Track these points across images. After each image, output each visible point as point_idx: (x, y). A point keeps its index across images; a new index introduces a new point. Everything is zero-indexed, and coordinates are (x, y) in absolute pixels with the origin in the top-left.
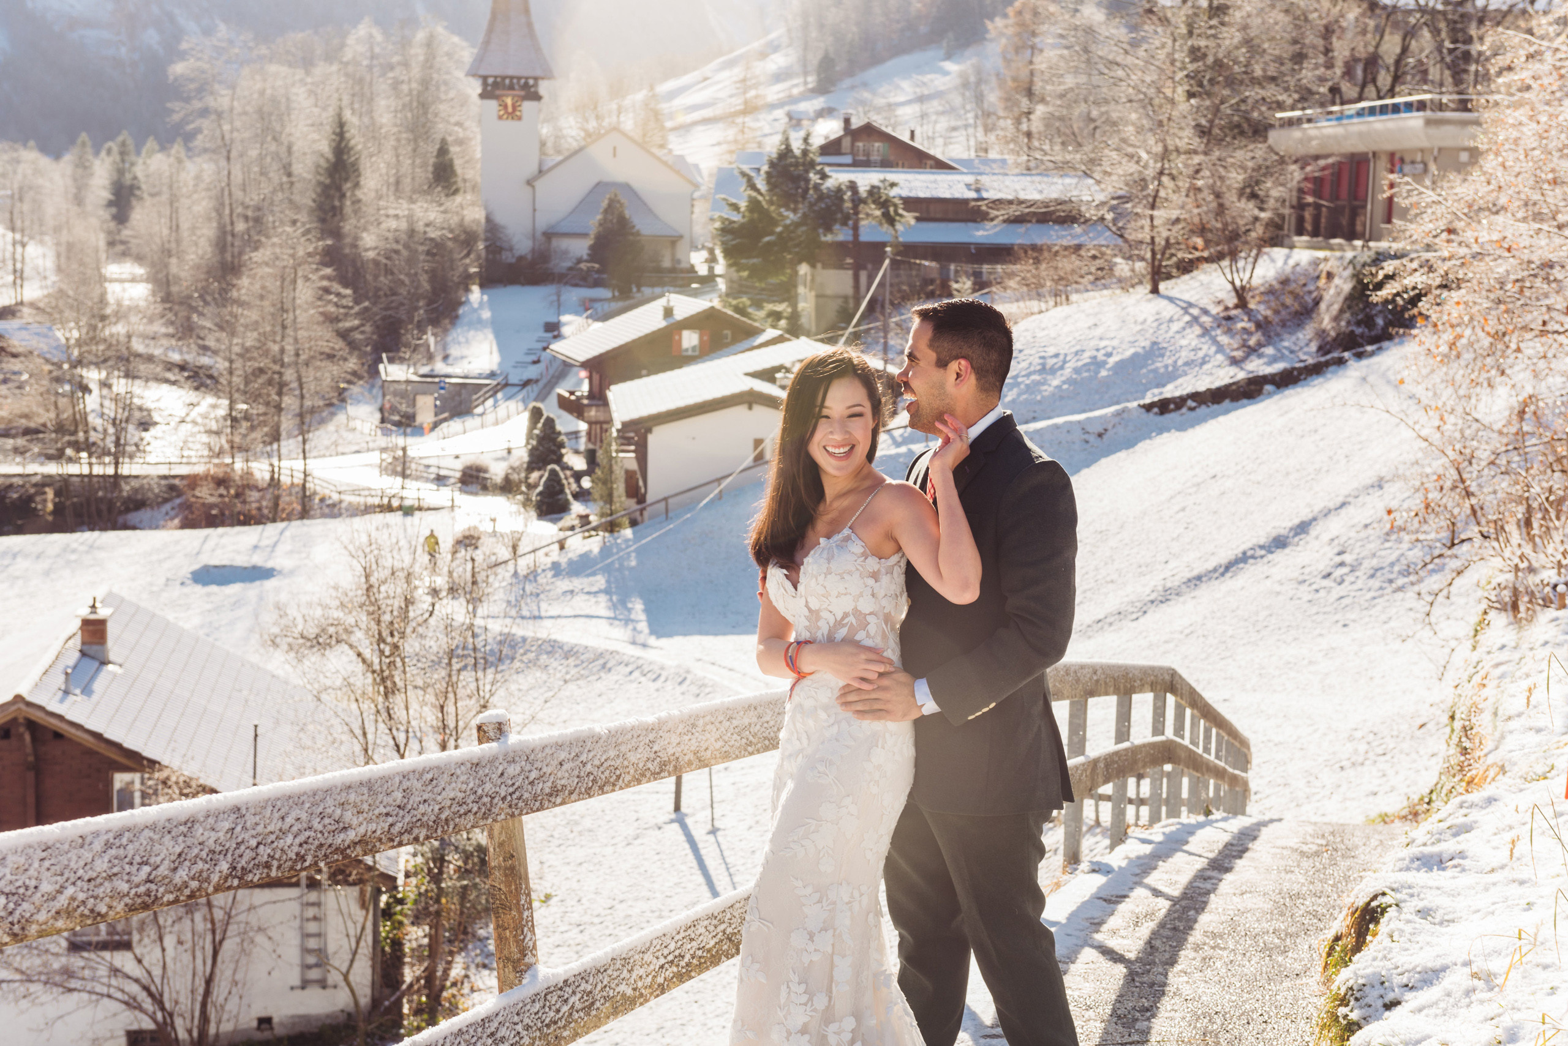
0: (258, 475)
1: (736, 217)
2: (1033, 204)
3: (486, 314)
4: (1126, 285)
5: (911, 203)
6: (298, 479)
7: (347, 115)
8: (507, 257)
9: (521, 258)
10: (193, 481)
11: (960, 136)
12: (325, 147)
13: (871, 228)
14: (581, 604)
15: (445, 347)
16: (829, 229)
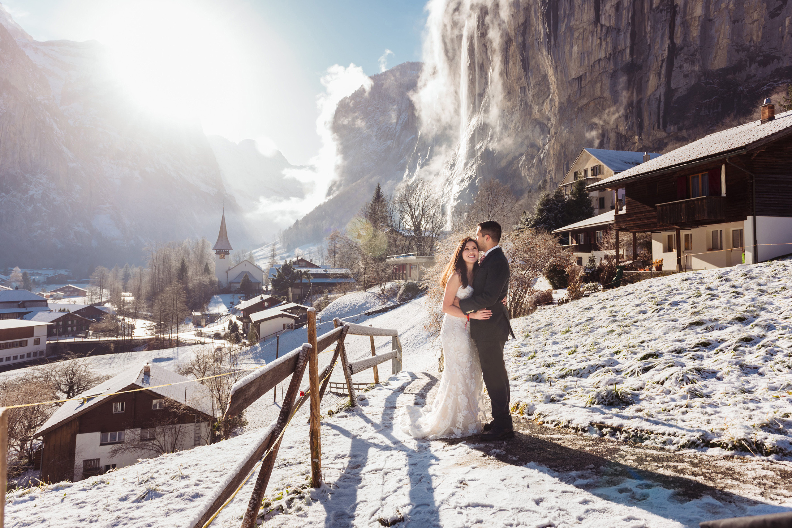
0: (166, 338)
1: (275, 278)
2: (339, 274)
3: (220, 300)
4: (358, 290)
5: (313, 274)
6: (176, 338)
7: (184, 258)
8: (222, 288)
9: (225, 288)
10: (150, 340)
11: (318, 261)
12: (179, 265)
13: (304, 280)
14: (247, 361)
15: (208, 308)
16: (295, 280)
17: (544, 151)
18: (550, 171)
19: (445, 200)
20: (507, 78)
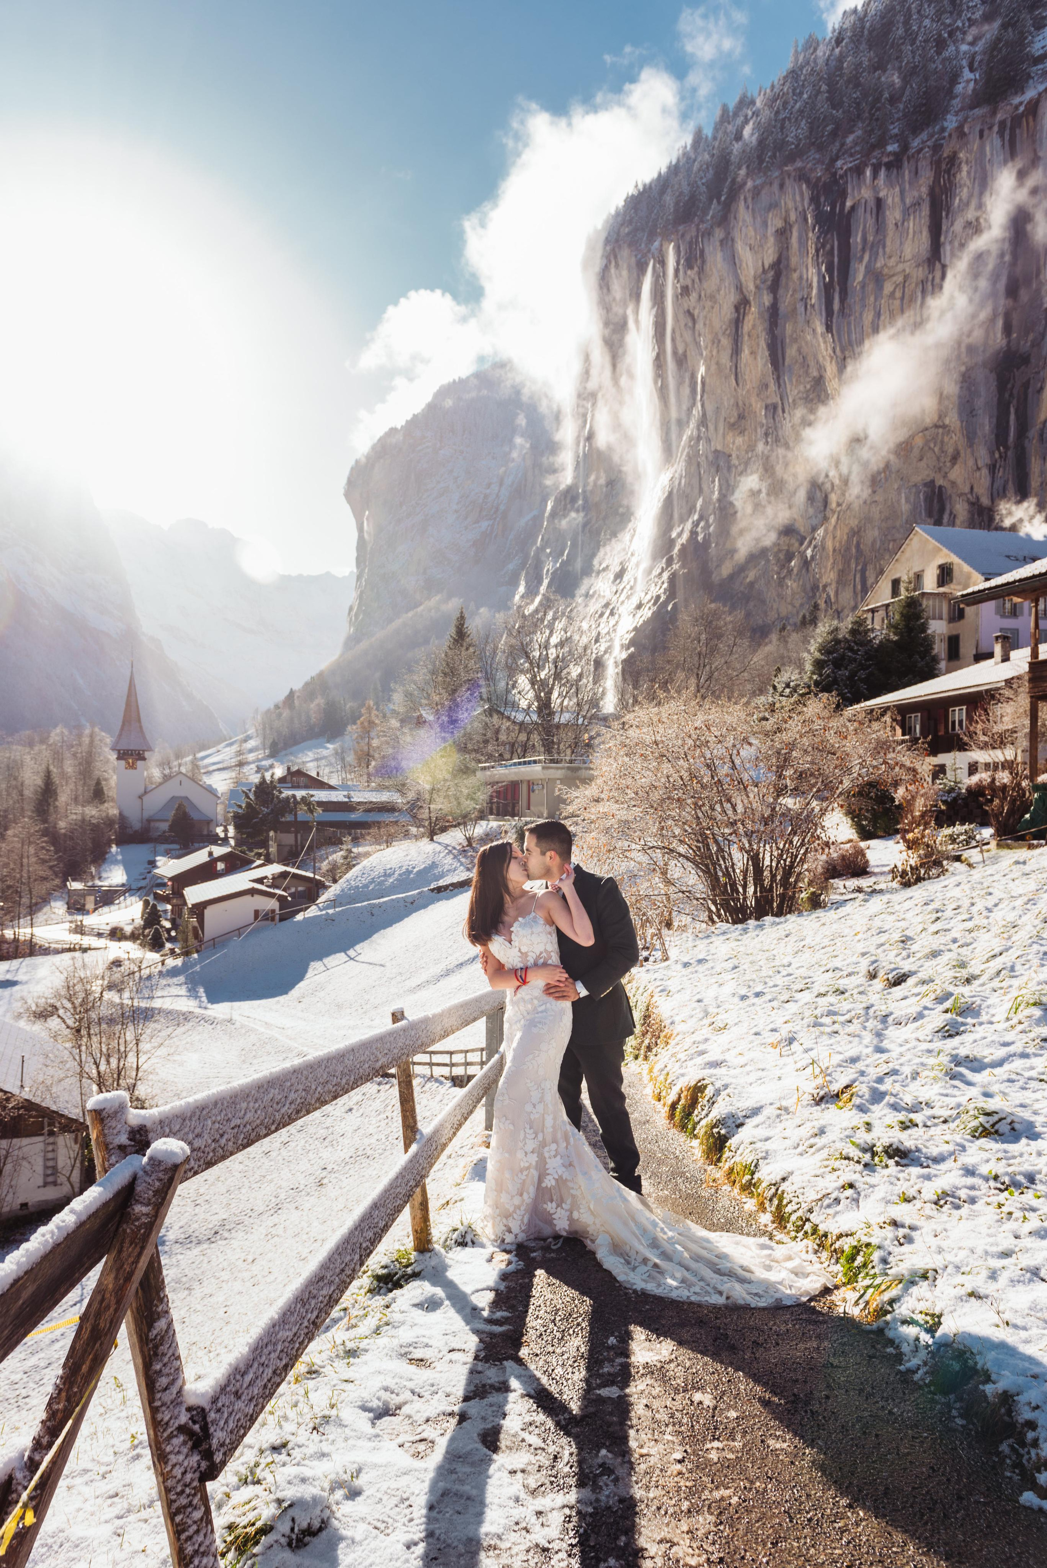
0: (7, 936)
1: (240, 811)
2: (375, 803)
3: (120, 857)
4: (417, 838)
5: (320, 804)
6: (28, 937)
7: (51, 767)
8: (129, 831)
9: (136, 832)
11: (335, 775)
12: (39, 782)
13: (302, 814)
14: (175, 991)
15: (99, 873)
16: (283, 816)
17: (814, 543)
18: (825, 586)
19: (603, 649)
20: (737, 384)
